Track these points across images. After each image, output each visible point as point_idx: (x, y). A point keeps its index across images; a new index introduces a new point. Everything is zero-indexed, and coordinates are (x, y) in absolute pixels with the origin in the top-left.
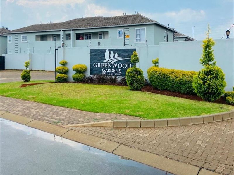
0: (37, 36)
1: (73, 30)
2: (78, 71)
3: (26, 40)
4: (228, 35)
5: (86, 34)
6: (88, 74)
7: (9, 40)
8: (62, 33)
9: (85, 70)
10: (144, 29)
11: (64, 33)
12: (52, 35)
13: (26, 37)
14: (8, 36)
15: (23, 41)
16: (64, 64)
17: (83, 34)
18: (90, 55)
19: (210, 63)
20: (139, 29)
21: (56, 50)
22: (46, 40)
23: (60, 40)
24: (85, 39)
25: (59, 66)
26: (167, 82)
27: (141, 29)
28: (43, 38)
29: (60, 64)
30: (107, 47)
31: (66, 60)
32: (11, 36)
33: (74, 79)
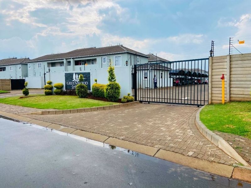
0: (48, 63)
1: (72, 58)
2: (57, 87)
3: (41, 67)
4: (127, 64)
5: (83, 61)
6: (64, 89)
7: (29, 67)
8: (65, 61)
9: (62, 87)
10: (120, 56)
11: (66, 60)
12: (59, 62)
13: (40, 64)
14: (28, 64)
15: (38, 67)
16: (50, 83)
17: (80, 61)
18: (65, 77)
19: (113, 80)
20: (117, 57)
21: (45, 74)
22: (55, 66)
23: (63, 66)
24: (82, 65)
25: (47, 85)
26: (99, 92)
27: (118, 56)
28: (53, 64)
29: (48, 83)
30: (74, 72)
31: (51, 81)
32: (30, 64)
33: (55, 93)
